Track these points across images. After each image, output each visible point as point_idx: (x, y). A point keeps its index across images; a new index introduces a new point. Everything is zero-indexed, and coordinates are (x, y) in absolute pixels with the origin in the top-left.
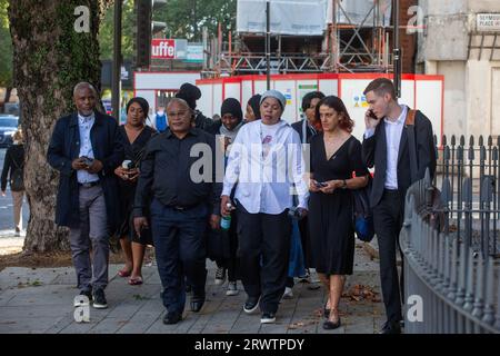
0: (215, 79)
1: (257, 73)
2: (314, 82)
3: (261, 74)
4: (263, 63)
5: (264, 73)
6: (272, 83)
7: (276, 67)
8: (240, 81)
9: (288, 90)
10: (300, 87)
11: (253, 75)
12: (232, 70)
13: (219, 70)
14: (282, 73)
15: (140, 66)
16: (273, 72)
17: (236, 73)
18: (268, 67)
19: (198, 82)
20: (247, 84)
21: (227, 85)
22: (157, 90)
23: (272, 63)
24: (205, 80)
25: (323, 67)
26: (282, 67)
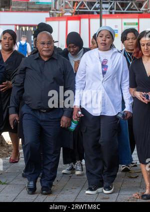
0: (61, 17)
1: (93, 13)
2: (136, 21)
3: (95, 14)
4: (97, 5)
5: (98, 13)
6: (103, 20)
7: (106, 9)
8: (79, 19)
9: (116, 26)
10: (125, 24)
11: (89, 14)
12: (73, 11)
13: (64, 10)
14: (111, 13)
15: (4, 7)
16: (104, 12)
17: (76, 13)
18: (101, 8)
19: (47, 19)
20: (85, 21)
21: (69, 22)
22: (16, 25)
23: (104, 6)
24: (53, 17)
25: (142, 9)
26: (111, 9)
